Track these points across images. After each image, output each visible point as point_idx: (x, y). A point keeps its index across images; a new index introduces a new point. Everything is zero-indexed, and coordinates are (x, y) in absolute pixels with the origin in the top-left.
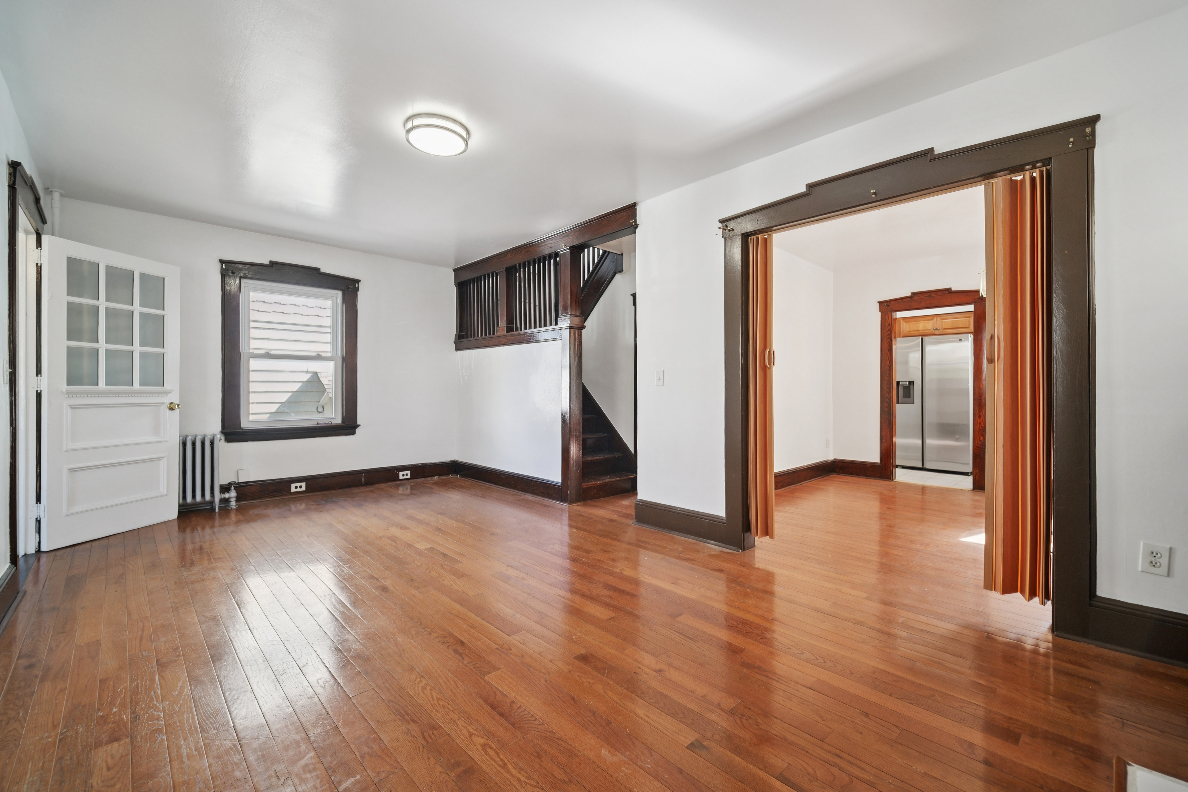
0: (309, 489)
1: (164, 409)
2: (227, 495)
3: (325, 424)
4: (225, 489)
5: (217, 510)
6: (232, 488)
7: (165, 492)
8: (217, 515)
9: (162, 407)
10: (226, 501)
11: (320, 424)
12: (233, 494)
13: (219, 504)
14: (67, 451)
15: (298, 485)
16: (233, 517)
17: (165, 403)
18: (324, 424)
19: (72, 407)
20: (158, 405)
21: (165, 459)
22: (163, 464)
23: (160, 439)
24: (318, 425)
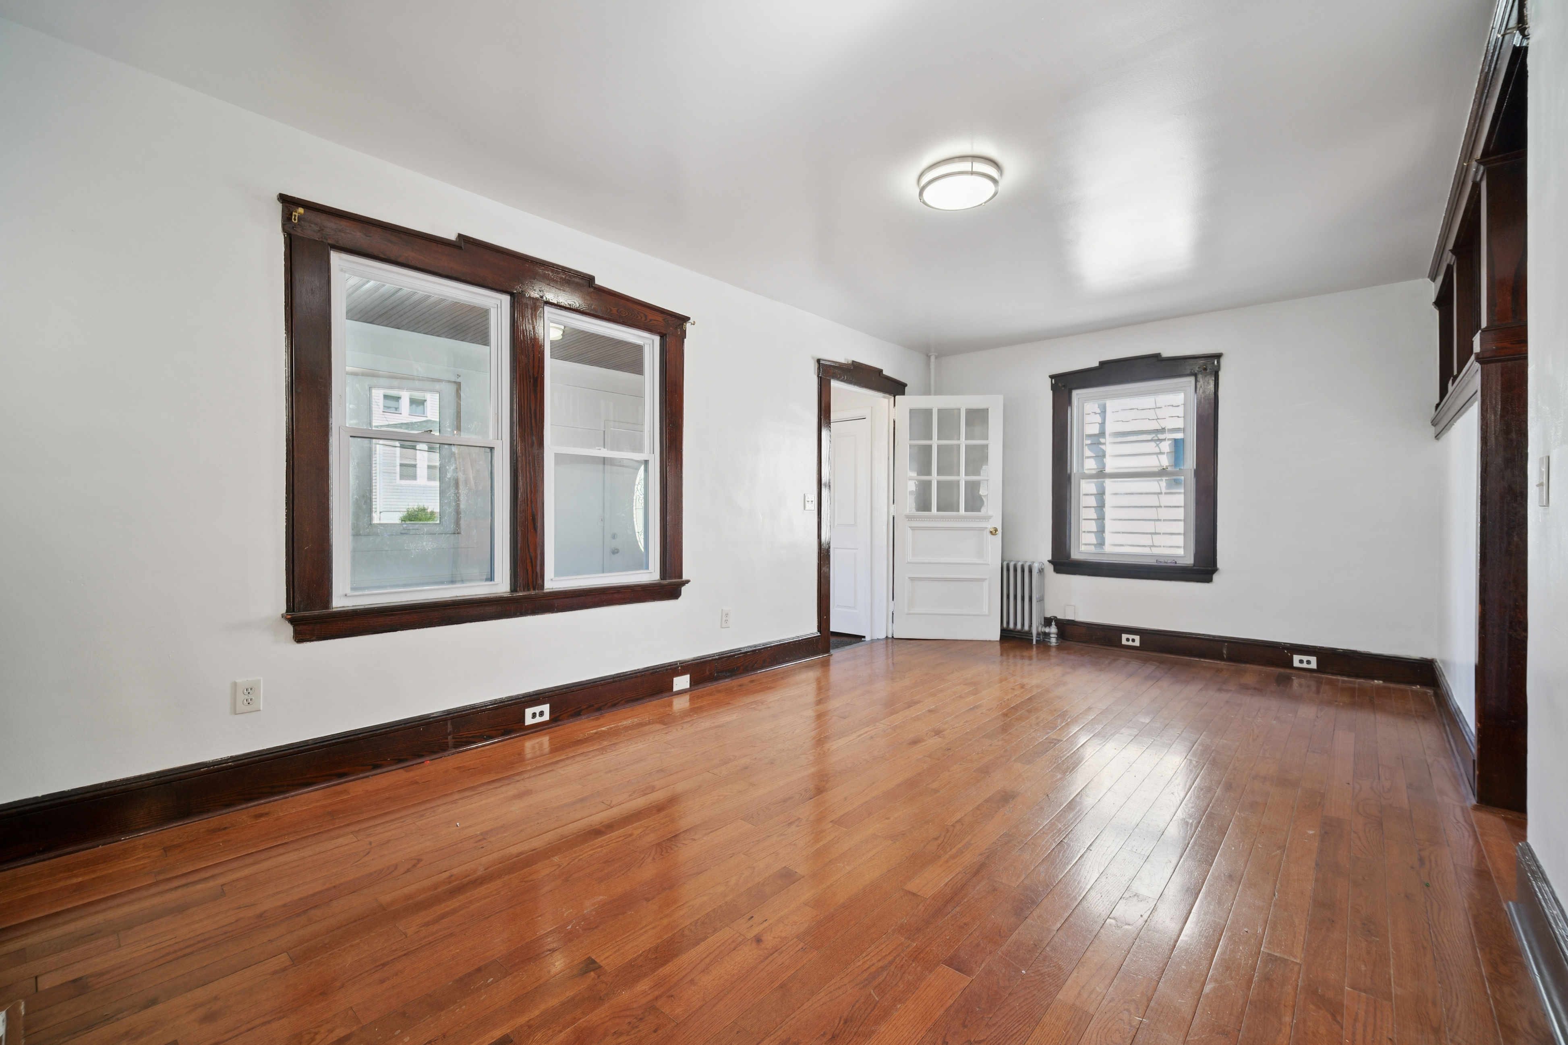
0: (1143, 646)
1: (987, 533)
2: (1047, 630)
3: (1167, 563)
4: (1048, 622)
5: (1034, 642)
6: (1053, 623)
7: (987, 613)
8: (1034, 647)
9: (985, 531)
10: (1047, 635)
11: (1161, 562)
12: (1053, 629)
13: (1037, 637)
14: (908, 563)
15: (1131, 637)
16: (1053, 652)
17: (987, 528)
18: (1165, 562)
19: (913, 528)
20: (983, 529)
21: (987, 581)
22: (986, 584)
23: (981, 562)
24: (1156, 564)
